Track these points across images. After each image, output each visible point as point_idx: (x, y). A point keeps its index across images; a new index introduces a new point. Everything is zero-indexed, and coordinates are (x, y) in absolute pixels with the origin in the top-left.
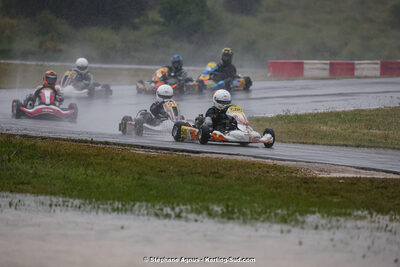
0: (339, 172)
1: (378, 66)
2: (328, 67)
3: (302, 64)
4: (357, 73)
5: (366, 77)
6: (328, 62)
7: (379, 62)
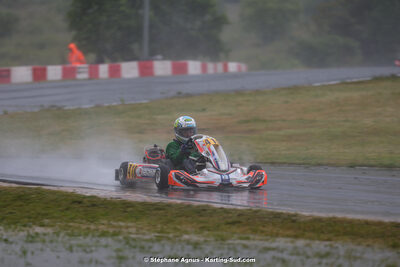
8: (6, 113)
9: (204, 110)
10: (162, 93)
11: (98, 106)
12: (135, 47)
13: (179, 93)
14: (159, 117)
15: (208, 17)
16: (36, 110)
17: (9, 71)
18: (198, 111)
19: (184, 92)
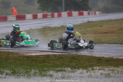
1: (15, 17)
4: (8, 20)
8: (31, 29)
9: (102, 26)
10: (82, 21)
11: (62, 26)
12: (60, 8)
13: (88, 21)
14: (88, 29)
16: (41, 28)
17: (25, 16)
18: (99, 26)
19: (90, 21)
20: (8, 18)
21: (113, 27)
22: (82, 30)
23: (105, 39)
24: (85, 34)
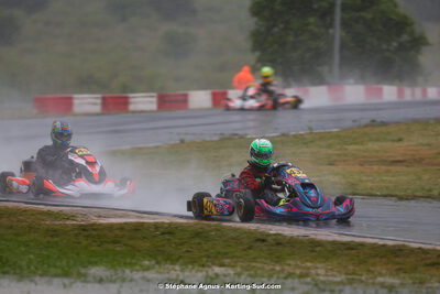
0: (121, 217)
1: (154, 100)
2: (99, 101)
3: (71, 98)
4: (132, 107)
5: (142, 112)
6: (99, 96)
7: (154, 94)
8: (182, 141)
9: (400, 140)
10: (354, 121)
11: (283, 135)
12: (325, 69)
13: (373, 121)
15: (405, 37)
16: (216, 138)
17: (186, 96)
18: (393, 141)
19: (378, 120)
20: (132, 100)
21: (428, 145)
22: (330, 151)
23: (373, 182)
24: (331, 164)
